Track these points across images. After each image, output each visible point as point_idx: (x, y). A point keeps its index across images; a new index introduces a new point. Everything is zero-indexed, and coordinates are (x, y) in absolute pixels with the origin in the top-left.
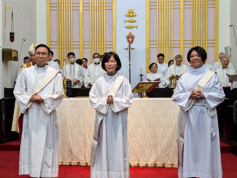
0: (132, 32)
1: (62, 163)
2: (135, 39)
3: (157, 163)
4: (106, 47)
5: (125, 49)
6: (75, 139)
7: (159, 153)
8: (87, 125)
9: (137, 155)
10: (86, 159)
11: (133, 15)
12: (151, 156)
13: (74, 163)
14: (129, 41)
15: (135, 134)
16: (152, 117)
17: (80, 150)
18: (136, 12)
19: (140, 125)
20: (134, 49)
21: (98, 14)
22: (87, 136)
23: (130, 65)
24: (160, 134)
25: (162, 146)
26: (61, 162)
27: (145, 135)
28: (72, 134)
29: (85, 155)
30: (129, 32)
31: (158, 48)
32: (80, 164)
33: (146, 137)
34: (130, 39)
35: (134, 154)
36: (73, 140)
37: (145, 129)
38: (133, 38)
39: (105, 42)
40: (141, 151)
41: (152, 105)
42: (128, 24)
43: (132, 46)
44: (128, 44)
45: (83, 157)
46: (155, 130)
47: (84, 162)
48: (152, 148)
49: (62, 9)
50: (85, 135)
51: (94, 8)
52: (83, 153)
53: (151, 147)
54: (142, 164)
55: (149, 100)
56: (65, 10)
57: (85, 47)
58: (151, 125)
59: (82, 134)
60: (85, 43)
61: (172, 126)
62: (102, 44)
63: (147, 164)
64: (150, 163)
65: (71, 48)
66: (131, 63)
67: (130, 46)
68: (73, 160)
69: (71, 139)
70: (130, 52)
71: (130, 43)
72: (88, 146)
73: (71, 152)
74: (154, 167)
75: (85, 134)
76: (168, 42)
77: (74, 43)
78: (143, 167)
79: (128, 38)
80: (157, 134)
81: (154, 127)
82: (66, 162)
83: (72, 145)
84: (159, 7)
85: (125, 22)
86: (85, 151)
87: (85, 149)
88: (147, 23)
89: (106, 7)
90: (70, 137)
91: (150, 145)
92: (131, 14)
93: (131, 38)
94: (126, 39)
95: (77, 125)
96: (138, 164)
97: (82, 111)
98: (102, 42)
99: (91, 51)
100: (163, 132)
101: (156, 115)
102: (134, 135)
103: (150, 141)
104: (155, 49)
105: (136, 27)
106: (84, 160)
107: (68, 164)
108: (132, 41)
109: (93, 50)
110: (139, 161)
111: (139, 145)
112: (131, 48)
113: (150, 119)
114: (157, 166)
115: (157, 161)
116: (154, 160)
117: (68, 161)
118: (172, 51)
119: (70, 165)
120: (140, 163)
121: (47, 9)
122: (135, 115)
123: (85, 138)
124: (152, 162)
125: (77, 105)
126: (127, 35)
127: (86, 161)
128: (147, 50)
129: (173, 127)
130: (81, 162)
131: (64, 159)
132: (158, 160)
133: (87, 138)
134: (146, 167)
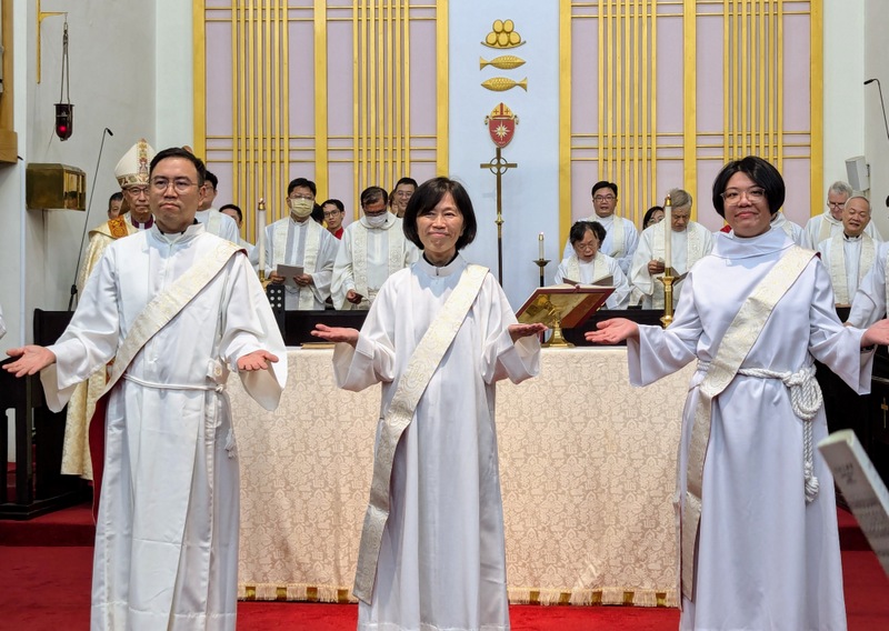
0: (507, 105)
1: (251, 593)
2: (517, 129)
3: (604, 590)
4: (413, 158)
5: (483, 166)
6: (298, 503)
7: (613, 554)
8: (346, 448)
9: (531, 561)
10: (339, 577)
11: (509, 42)
12: (580, 566)
13: (297, 590)
14: (495, 138)
15: (524, 481)
16: (587, 419)
17: (317, 541)
18: (522, 31)
19: (540, 449)
20: (515, 166)
21: (381, 37)
22: (344, 490)
23: (500, 224)
24: (614, 482)
25: (622, 528)
26: (248, 588)
27: (559, 485)
28: (288, 483)
29: (337, 560)
30: (496, 105)
31: (601, 162)
32: (318, 596)
33: (563, 493)
34: (502, 131)
35: (520, 558)
36: (293, 506)
37: (559, 463)
38: (510, 124)
39: (407, 139)
40: (545, 546)
41: (585, 373)
42: (493, 74)
43: (509, 154)
44: (492, 147)
45: (330, 570)
46: (597, 468)
47: (334, 587)
48: (583, 535)
49: (251, 19)
50: (338, 487)
51: (368, 15)
52: (330, 552)
53: (583, 529)
54: (549, 595)
55: (573, 356)
56: (259, 23)
57: (333, 156)
58: (580, 449)
59: (326, 483)
60: (333, 145)
61: (659, 450)
62: (398, 148)
63: (567, 595)
64: (580, 592)
65: (281, 162)
66: (503, 217)
67: (499, 157)
68: (291, 579)
69: (285, 503)
70: (499, 175)
71: (502, 142)
72: (349, 527)
73: (285, 549)
74: (594, 604)
75: (336, 482)
76: (640, 142)
77: (295, 145)
78: (553, 607)
79: (493, 124)
80: (603, 480)
81: (595, 454)
82: (267, 589)
83: (288, 525)
84: (605, 12)
85: (483, 66)
86: (337, 546)
87: (337, 537)
88: (561, 69)
89: (413, 11)
90: (280, 493)
91: (579, 523)
92: (503, 37)
93: (502, 127)
94: (486, 130)
95: (307, 447)
96: (533, 593)
97: (326, 395)
98: (399, 140)
99: (356, 172)
100: (624, 473)
101: (600, 412)
102: (520, 485)
103: (577, 506)
104: (594, 165)
105: (524, 86)
106: (334, 581)
107: (274, 596)
108: (507, 139)
109: (364, 170)
110: (536, 582)
111: (539, 522)
112: (502, 162)
113: (578, 428)
114: (605, 600)
115: (603, 583)
116: (592, 580)
117: (273, 584)
118: (654, 175)
119: (281, 600)
120: (542, 589)
121: (194, 18)
122: (521, 413)
123: (338, 499)
124: (588, 588)
125: (308, 376)
126: (490, 112)
127: (340, 584)
128: (561, 170)
129: (664, 457)
130: (320, 587)
131: (259, 576)
132: (607, 579)
133: (344, 498)
134: (564, 605)
